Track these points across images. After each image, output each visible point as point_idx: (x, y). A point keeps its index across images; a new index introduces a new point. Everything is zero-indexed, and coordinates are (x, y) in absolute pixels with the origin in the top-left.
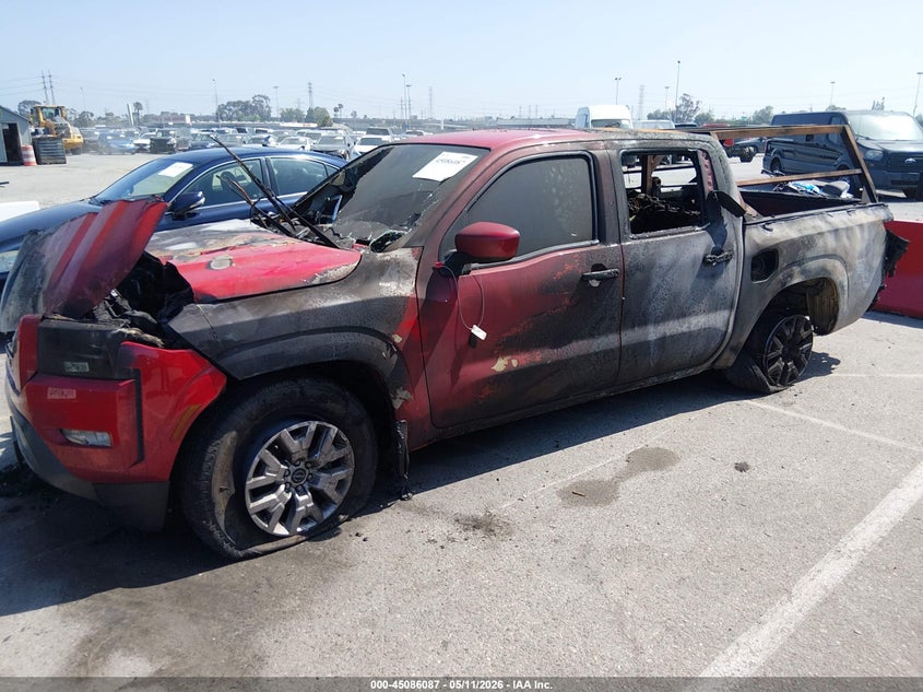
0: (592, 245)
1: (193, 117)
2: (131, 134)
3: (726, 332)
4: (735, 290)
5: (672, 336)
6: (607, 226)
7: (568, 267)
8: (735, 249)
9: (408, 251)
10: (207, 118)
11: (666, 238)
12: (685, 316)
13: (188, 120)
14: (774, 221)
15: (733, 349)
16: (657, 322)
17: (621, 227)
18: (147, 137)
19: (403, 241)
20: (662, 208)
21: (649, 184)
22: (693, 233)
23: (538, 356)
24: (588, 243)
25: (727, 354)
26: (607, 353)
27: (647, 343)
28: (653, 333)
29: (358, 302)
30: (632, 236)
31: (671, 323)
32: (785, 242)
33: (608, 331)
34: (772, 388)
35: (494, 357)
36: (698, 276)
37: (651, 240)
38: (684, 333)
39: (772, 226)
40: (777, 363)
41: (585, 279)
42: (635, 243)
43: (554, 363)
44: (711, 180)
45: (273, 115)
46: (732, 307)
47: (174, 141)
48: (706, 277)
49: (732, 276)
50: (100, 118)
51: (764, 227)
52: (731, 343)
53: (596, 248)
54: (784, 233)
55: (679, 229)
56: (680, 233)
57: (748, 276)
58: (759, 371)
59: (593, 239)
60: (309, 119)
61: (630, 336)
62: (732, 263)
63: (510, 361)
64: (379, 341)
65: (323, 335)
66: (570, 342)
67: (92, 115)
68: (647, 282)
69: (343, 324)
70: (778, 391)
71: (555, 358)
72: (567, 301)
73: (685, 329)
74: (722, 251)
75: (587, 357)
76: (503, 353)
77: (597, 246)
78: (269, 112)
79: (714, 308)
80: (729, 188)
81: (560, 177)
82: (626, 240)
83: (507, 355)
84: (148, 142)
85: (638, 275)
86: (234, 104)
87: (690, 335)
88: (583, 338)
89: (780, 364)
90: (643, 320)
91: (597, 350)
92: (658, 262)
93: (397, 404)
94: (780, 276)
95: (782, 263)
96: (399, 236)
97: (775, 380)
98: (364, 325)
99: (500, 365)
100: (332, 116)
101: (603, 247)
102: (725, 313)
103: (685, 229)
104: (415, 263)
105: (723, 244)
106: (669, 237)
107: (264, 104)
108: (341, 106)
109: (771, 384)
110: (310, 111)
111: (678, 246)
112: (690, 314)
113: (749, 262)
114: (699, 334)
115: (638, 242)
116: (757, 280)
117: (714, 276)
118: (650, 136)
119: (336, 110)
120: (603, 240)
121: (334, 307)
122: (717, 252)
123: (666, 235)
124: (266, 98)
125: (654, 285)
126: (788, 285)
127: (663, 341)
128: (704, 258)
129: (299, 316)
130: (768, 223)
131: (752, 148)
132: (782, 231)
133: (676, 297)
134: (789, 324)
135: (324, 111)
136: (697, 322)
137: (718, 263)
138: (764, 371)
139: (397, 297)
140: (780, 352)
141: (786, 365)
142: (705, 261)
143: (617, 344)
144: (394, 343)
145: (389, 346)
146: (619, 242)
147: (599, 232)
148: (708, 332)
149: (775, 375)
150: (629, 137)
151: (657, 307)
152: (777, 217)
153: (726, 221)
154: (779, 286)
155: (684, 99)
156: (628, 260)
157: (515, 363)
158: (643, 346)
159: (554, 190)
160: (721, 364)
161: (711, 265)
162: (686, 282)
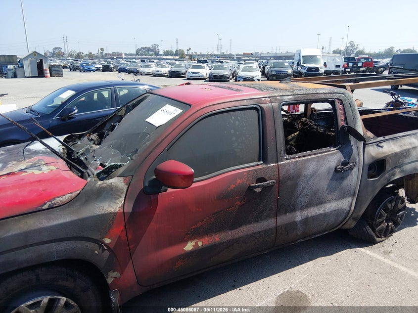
0: (258, 165)
1: (126, 54)
2: (95, 63)
3: (350, 210)
4: (356, 185)
5: (312, 217)
6: (269, 152)
7: (239, 181)
8: (357, 161)
9: (121, 179)
10: (131, 55)
11: (310, 157)
12: (322, 203)
13: (123, 56)
14: (385, 141)
15: (354, 219)
16: (302, 209)
17: (279, 153)
18: (101, 64)
19: (121, 170)
20: (315, 129)
21: (309, 112)
22: (329, 153)
23: (217, 238)
24: (255, 163)
25: (349, 222)
26: (266, 232)
27: (296, 222)
28: (299, 216)
29: (75, 221)
30: (287, 156)
31: (312, 209)
32: (391, 154)
33: (268, 217)
34: (378, 239)
35: (185, 241)
36: (331, 179)
37: (299, 159)
38: (321, 214)
39: (383, 144)
40: (382, 225)
41: (251, 189)
42: (288, 162)
43: (228, 241)
44: (343, 118)
45: (160, 53)
46: (354, 195)
47: (112, 66)
48: (337, 180)
49: (354, 178)
50: (86, 55)
51: (378, 145)
52: (354, 215)
53: (260, 167)
54: (391, 149)
55: (320, 150)
56: (320, 153)
57: (366, 176)
58: (370, 231)
59: (259, 161)
60: (176, 55)
61: (283, 219)
62: (355, 170)
63: (196, 243)
64: (92, 244)
65: (46, 245)
66: (240, 226)
67: (83, 53)
68: (296, 185)
69: (62, 237)
70: (382, 241)
71: (229, 238)
72: (239, 203)
73: (321, 211)
74: (348, 163)
75: (253, 235)
76: (191, 239)
77: (261, 166)
78: (159, 51)
79: (342, 197)
80: (355, 122)
81: (237, 122)
82: (282, 161)
83: (194, 239)
84: (101, 66)
85: (289, 183)
86: (144, 48)
87: (325, 215)
88: (250, 223)
89: (384, 225)
90: (293, 209)
91: (260, 230)
92: (304, 173)
93: (110, 281)
94: (387, 175)
95: (388, 167)
96: (121, 166)
97: (381, 235)
98: (79, 236)
99: (189, 246)
100: (186, 53)
101: (265, 166)
102: (349, 200)
103: (324, 150)
104: (125, 188)
105: (349, 158)
106: (312, 156)
107: (157, 48)
108: (190, 49)
109: (378, 237)
110: (176, 51)
111: (318, 161)
112: (325, 202)
113: (366, 168)
114: (331, 213)
115: (290, 161)
116: (371, 178)
117: (342, 179)
118: (302, 92)
119: (188, 50)
120: (265, 161)
121: (55, 226)
122: (345, 164)
123: (310, 155)
124: (158, 46)
125: (300, 187)
126: (391, 180)
127: (306, 220)
128: (336, 169)
129: (26, 235)
130: (380, 142)
131: (382, 69)
132: (389, 147)
133: (315, 193)
134: (391, 202)
135: (183, 51)
136: (331, 206)
137: (345, 171)
138: (374, 231)
139: (108, 214)
140: (385, 218)
141: (388, 225)
142: (336, 170)
143: (274, 225)
144: (105, 244)
145: (100, 246)
146: (277, 162)
147: (263, 156)
148: (337, 212)
149: (380, 231)
150: (288, 94)
151: (302, 200)
152: (387, 137)
153: (352, 143)
154: (386, 181)
155: (351, 44)
156: (282, 173)
157: (200, 244)
158: (293, 225)
159: (232, 131)
160: (346, 227)
161: (340, 173)
162: (323, 184)
